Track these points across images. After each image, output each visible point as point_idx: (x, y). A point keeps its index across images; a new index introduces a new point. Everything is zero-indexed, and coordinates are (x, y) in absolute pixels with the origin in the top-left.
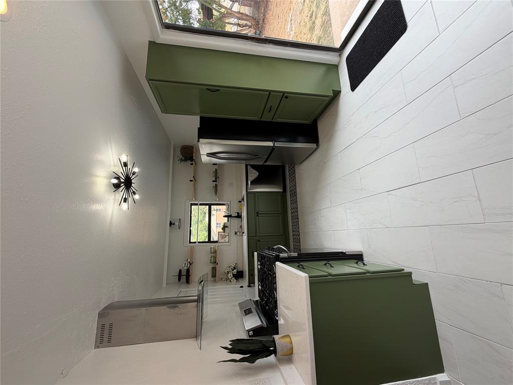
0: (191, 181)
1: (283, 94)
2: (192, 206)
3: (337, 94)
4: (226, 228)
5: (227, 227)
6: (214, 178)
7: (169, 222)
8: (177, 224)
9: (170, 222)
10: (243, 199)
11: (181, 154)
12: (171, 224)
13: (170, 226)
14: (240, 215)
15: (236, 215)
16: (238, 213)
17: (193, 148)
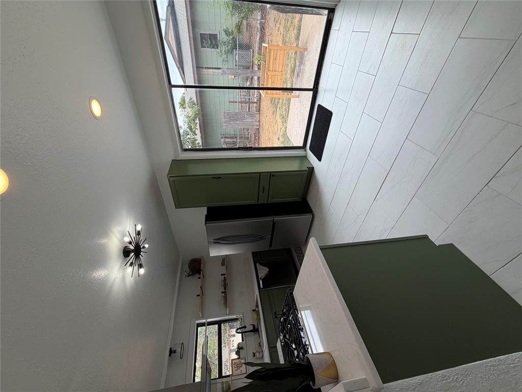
0: (198, 295)
1: (270, 174)
2: (199, 328)
3: (311, 170)
4: (241, 351)
5: (242, 348)
6: (223, 288)
7: (169, 349)
8: (179, 350)
9: (171, 349)
10: (257, 306)
11: (189, 268)
12: (172, 352)
13: (170, 355)
14: (256, 327)
15: (252, 328)
16: (254, 326)
17: (201, 260)
